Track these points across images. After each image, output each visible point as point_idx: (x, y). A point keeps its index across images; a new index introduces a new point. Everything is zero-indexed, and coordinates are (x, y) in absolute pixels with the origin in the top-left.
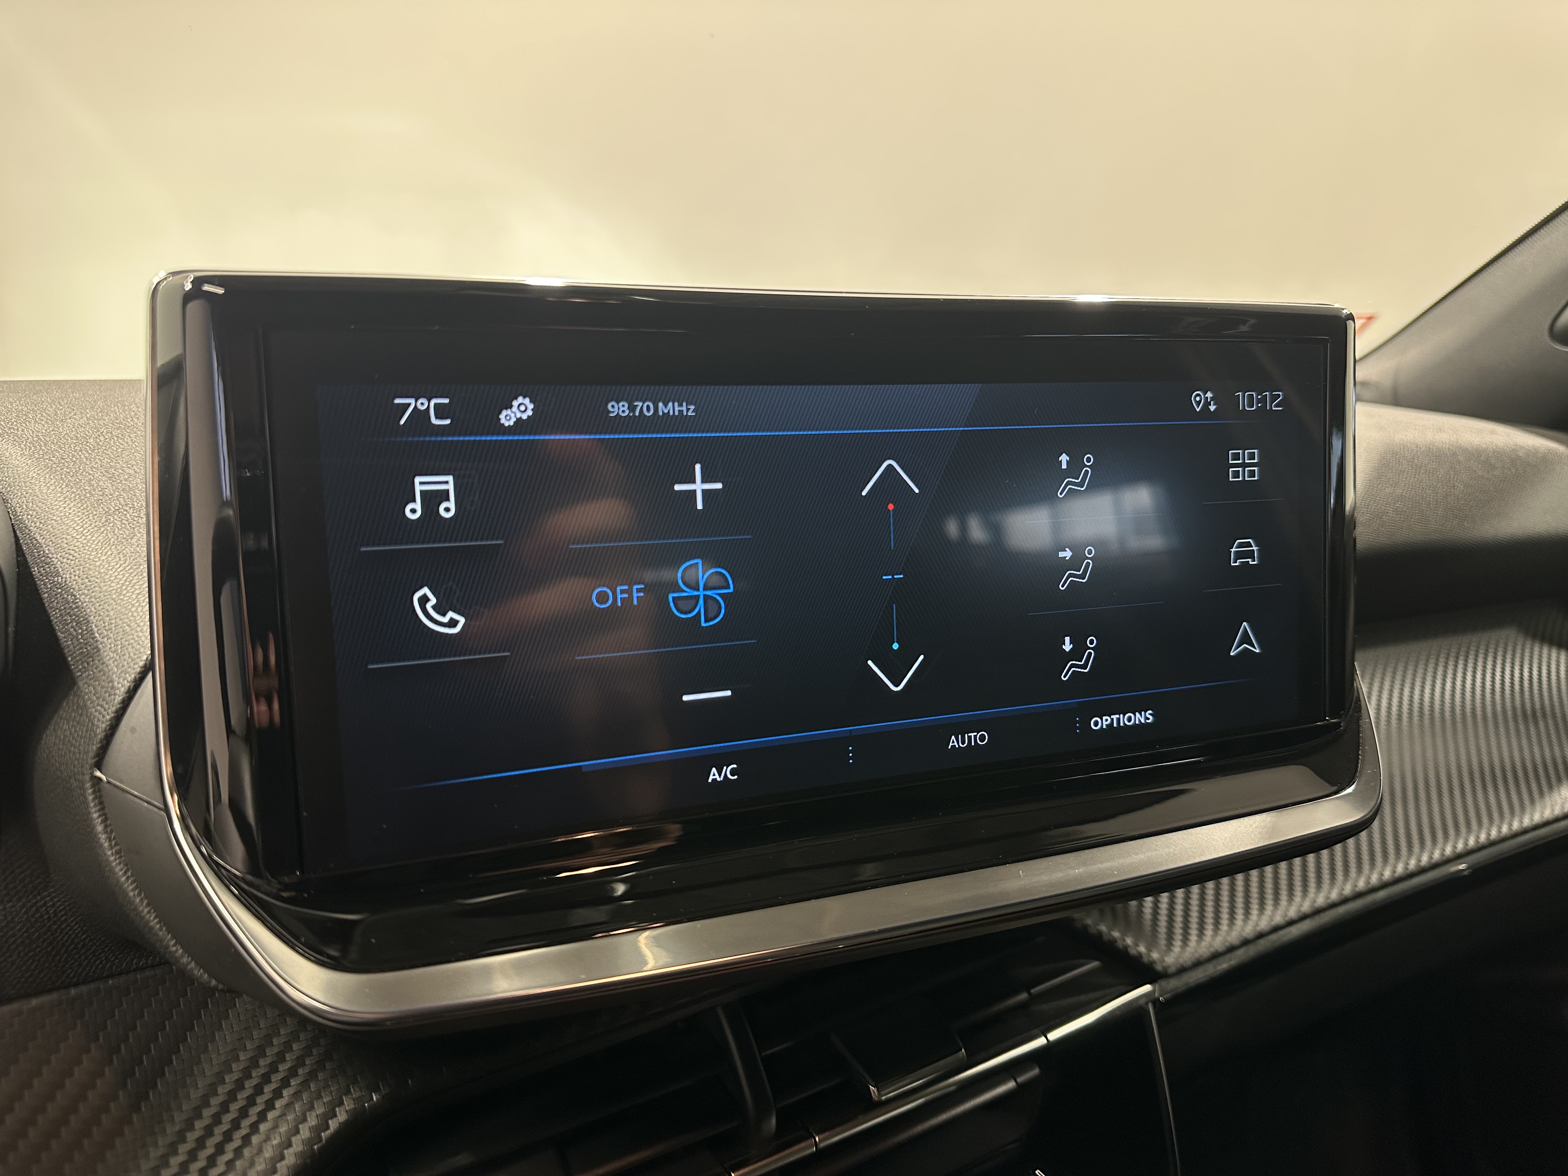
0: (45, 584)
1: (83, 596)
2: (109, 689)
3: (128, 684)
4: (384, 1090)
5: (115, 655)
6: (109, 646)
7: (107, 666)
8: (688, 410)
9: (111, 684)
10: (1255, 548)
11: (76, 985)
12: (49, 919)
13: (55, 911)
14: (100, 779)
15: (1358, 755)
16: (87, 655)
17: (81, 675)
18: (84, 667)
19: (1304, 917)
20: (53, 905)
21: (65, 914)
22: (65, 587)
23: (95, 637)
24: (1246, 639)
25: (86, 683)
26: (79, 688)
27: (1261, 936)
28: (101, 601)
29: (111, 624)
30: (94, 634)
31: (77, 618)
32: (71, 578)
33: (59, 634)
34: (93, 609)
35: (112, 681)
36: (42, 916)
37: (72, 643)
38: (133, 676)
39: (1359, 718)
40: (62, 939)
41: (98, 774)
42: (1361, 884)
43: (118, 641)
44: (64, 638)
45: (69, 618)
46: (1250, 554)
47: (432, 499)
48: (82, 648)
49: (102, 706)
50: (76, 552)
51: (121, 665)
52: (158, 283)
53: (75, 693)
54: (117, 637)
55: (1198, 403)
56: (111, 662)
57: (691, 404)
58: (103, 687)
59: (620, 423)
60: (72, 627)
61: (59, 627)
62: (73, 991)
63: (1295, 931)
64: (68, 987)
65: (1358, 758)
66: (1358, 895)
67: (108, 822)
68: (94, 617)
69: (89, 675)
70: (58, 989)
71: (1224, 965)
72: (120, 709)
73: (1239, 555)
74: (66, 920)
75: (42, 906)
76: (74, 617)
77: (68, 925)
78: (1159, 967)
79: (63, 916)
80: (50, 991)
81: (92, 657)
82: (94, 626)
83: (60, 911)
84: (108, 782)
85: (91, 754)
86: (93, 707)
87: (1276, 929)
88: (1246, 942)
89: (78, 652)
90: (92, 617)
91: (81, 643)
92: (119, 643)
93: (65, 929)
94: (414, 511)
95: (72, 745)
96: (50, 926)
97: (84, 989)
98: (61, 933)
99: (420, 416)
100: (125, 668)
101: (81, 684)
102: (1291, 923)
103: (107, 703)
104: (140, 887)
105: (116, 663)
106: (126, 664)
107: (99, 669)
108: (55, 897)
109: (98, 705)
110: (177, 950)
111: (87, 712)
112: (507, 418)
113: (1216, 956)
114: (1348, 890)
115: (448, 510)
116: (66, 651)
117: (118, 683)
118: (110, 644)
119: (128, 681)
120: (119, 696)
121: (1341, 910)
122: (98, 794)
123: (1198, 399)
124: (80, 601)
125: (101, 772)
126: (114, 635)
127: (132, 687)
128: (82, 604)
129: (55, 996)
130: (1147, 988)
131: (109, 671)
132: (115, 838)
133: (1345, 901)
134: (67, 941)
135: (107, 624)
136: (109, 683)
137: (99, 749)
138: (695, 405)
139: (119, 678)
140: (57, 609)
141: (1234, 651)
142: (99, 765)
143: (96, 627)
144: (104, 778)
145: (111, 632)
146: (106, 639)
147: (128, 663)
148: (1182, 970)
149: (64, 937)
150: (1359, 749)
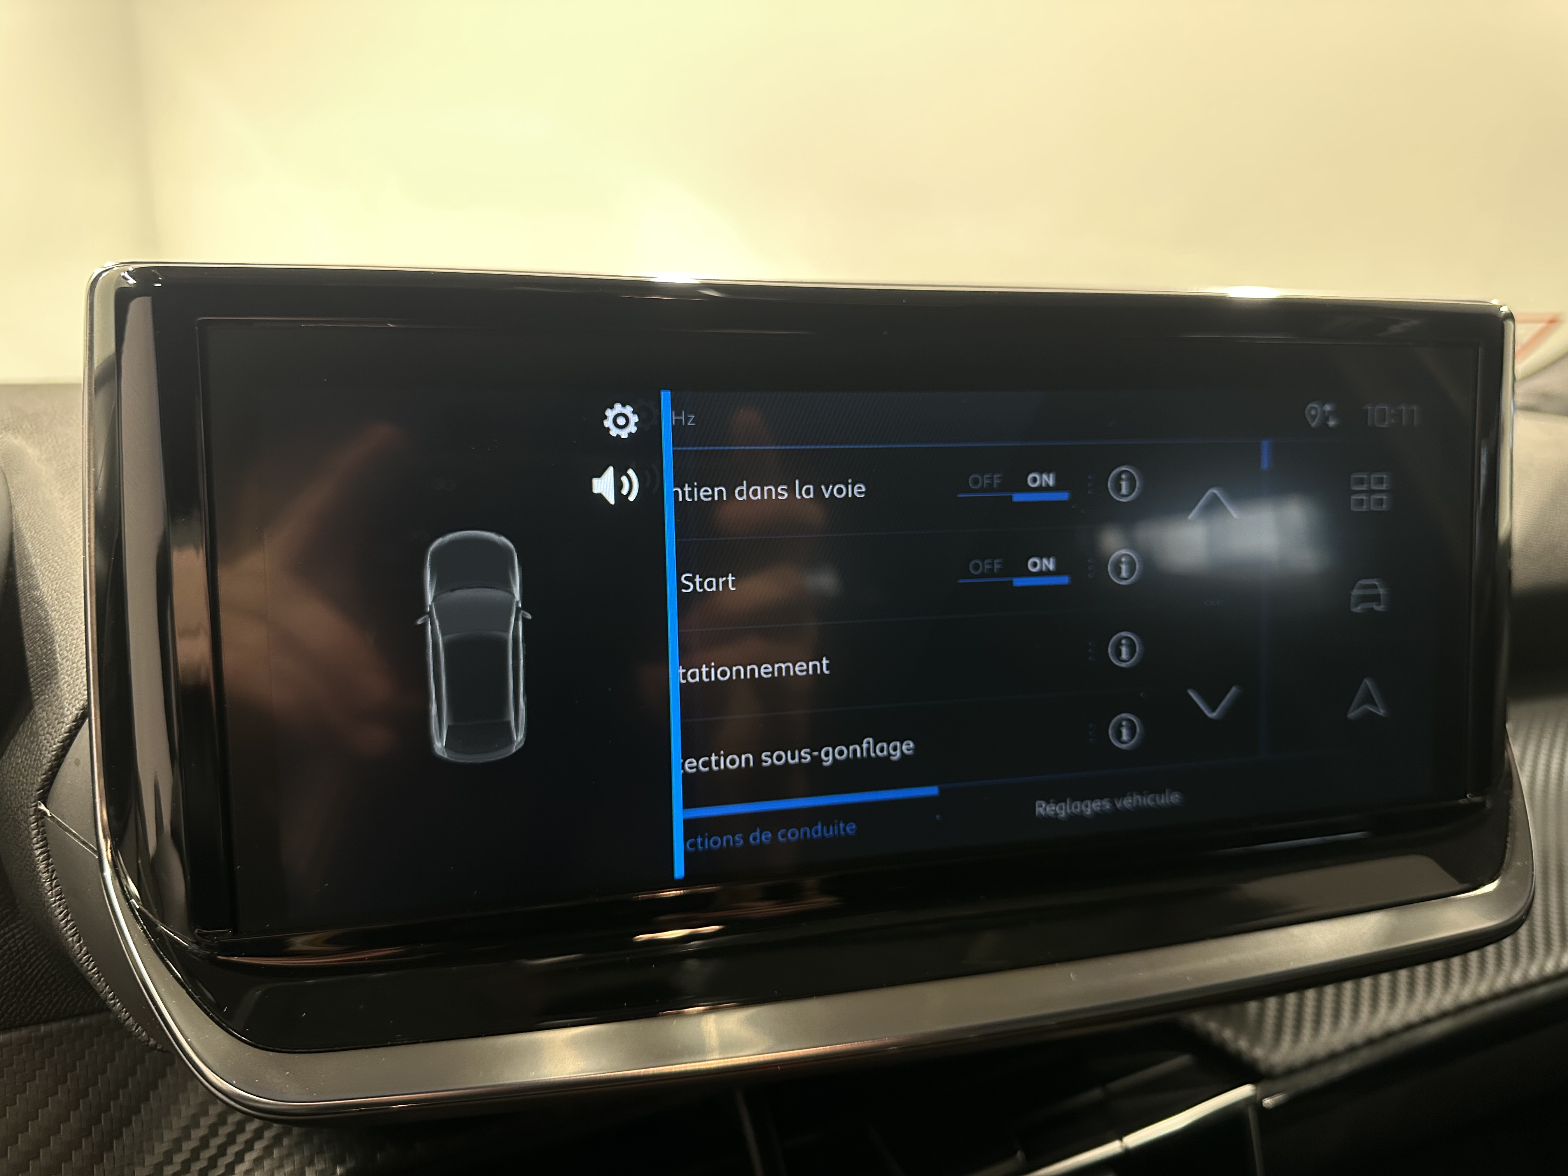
0: (25, 598)
1: (55, 613)
2: (59, 716)
3: (76, 712)
5: (70, 679)
6: (66, 669)
7: (62, 690)
8: (687, 419)
9: (61, 710)
10: (1381, 591)
11: (46, 1022)
12: (18, 952)
13: (24, 943)
14: (45, 814)
15: (1506, 842)
16: (47, 676)
17: (38, 699)
18: (42, 691)
19: (1443, 1015)
20: (22, 938)
21: (34, 947)
22: (40, 602)
23: (57, 658)
24: (1369, 700)
25: (40, 708)
26: (35, 712)
27: (1389, 1035)
28: (69, 619)
29: (73, 644)
30: (55, 654)
31: (45, 637)
32: (48, 592)
33: (28, 652)
34: (60, 627)
35: (62, 708)
36: (10, 949)
37: (37, 663)
38: (82, 703)
39: (1509, 797)
40: (31, 974)
41: (42, 807)
42: (1517, 978)
43: (75, 663)
44: (31, 656)
45: (39, 635)
46: (1376, 598)
48: (42, 670)
49: (51, 735)
50: (58, 565)
51: (73, 690)
52: (99, 275)
53: (31, 718)
54: (74, 659)
55: (1314, 417)
56: (66, 685)
57: (691, 413)
58: (54, 714)
60: (39, 646)
61: (29, 645)
62: (42, 1028)
63: (1433, 1030)
64: (38, 1023)
65: (1506, 847)
66: (1512, 991)
67: (50, 861)
68: (59, 636)
69: (45, 699)
70: (26, 1025)
71: (1343, 1067)
72: (67, 738)
73: (1361, 599)
74: (35, 954)
75: (9, 938)
76: (43, 635)
77: (37, 959)
78: (1263, 1067)
79: (31, 949)
80: (19, 1027)
81: (49, 680)
82: (57, 646)
83: (29, 944)
84: (52, 817)
85: (36, 787)
86: (44, 735)
87: (1409, 1027)
88: (1371, 1042)
89: (39, 673)
90: (58, 636)
91: (43, 664)
92: (75, 665)
93: (35, 961)
95: (21, 774)
96: (19, 959)
97: (54, 1026)
98: (30, 966)
100: (76, 693)
101: (36, 708)
102: (1427, 1021)
103: (55, 732)
105: (69, 687)
106: (77, 688)
107: (54, 693)
108: (23, 929)
109: (48, 733)
111: (38, 739)
113: (1333, 1057)
114: (1500, 984)
116: (30, 671)
117: (68, 710)
118: (68, 667)
119: (76, 709)
120: (67, 724)
121: (1491, 1008)
122: (41, 829)
123: (1313, 412)
124: (51, 618)
125: (46, 806)
126: (72, 656)
127: (79, 715)
128: (52, 621)
129: (24, 1032)
130: (1245, 1091)
131: (62, 696)
132: (55, 879)
133: (1496, 997)
134: (36, 975)
135: (69, 644)
136: (60, 709)
137: (44, 780)
138: (695, 414)
139: (69, 705)
140: (31, 625)
141: (1352, 713)
142: (44, 798)
143: (59, 647)
144: (48, 812)
145: (71, 654)
146: (65, 661)
147: (79, 689)
148: (1291, 1071)
149: (33, 971)
150: (1507, 836)
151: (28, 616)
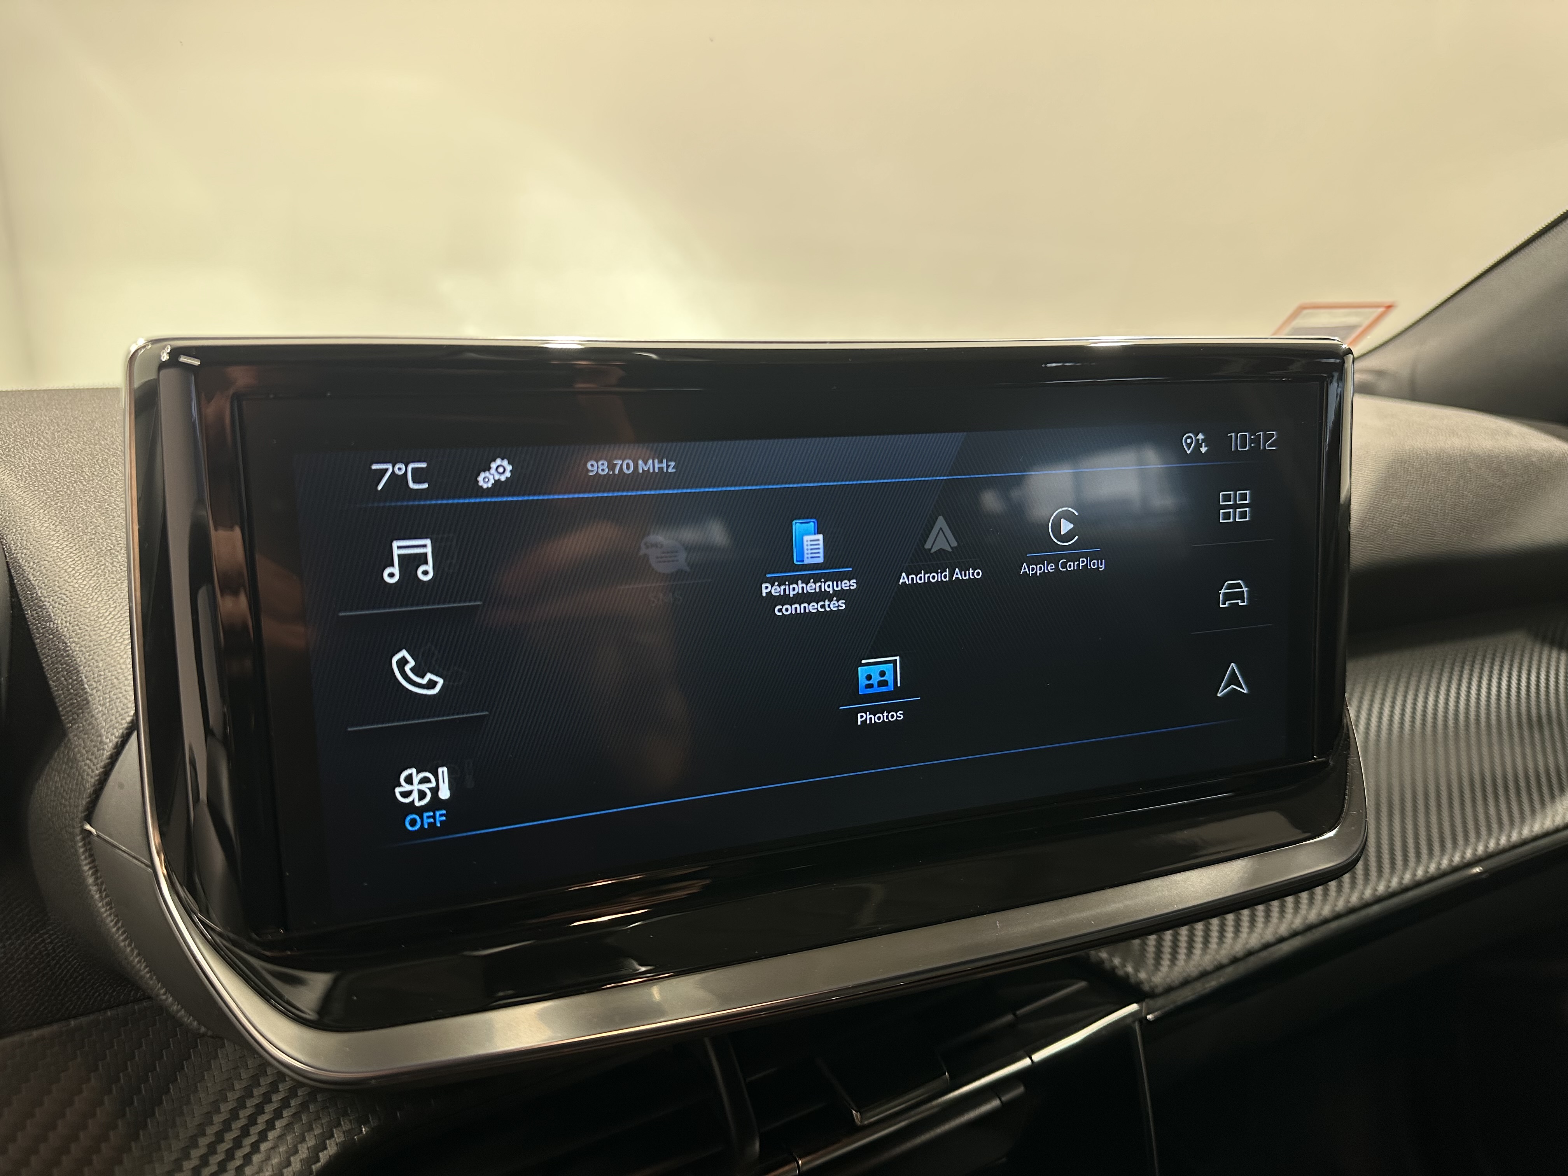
0: (37, 629)
1: (74, 644)
2: (98, 744)
3: (116, 740)
4: (374, 1123)
5: (104, 709)
6: (98, 699)
7: (96, 719)
8: (668, 466)
9: (99, 738)
10: (1245, 589)
11: (75, 1017)
12: (48, 955)
13: (53, 948)
14: (90, 832)
15: (1345, 794)
16: (78, 706)
17: (71, 727)
18: (74, 719)
19: (1295, 934)
20: (51, 942)
21: (63, 950)
22: (56, 634)
23: (85, 689)
24: (1233, 680)
25: (76, 735)
26: (69, 740)
27: (1250, 953)
28: (91, 651)
29: (101, 675)
30: (83, 685)
31: (68, 667)
32: (62, 624)
33: (51, 682)
34: (83, 659)
35: (100, 736)
36: (40, 953)
37: (63, 693)
38: (121, 731)
39: (1347, 757)
40: (60, 974)
41: (88, 827)
42: (1354, 899)
43: (106, 694)
44: (56, 686)
45: (60, 666)
46: (1240, 596)
47: (411, 563)
48: (72, 699)
49: (91, 760)
50: (67, 597)
51: (109, 719)
52: (136, 351)
53: (66, 747)
54: (105, 689)
55: (1189, 445)
56: (100, 715)
57: (671, 461)
58: (92, 741)
59: (600, 482)
60: (63, 676)
61: (50, 675)
62: (73, 1023)
63: (1286, 948)
64: (68, 1018)
65: (1345, 799)
66: (1352, 911)
67: (99, 874)
68: (84, 667)
69: (79, 727)
70: (58, 1021)
71: (1212, 983)
72: (108, 764)
73: (1228, 597)
74: (64, 956)
75: (40, 944)
76: (65, 666)
77: (66, 961)
78: (1146, 987)
79: (60, 952)
80: (50, 1023)
81: (81, 709)
82: (83, 677)
83: (59, 947)
84: (98, 836)
85: (81, 808)
86: (83, 761)
87: (1267, 946)
88: (1235, 961)
89: (68, 703)
90: (82, 667)
91: (71, 693)
92: (107, 696)
93: (63, 963)
94: (392, 575)
95: (63, 797)
96: (49, 962)
97: (84, 1020)
98: (59, 968)
99: (398, 481)
100: (113, 722)
101: (71, 735)
102: (1281, 940)
103: (96, 758)
104: (130, 938)
105: (104, 717)
106: (113, 718)
107: (88, 722)
108: (52, 934)
109: (88, 759)
110: (167, 999)
111: (77, 765)
112: (486, 480)
113: (1204, 975)
114: (1341, 905)
115: (426, 573)
116: (57, 700)
117: (106, 738)
118: (99, 697)
119: (115, 737)
120: (107, 752)
121: (1334, 925)
122: (89, 847)
123: (1189, 441)
124: (71, 649)
125: (91, 826)
126: (103, 687)
127: (119, 742)
128: (73, 652)
129: (55, 1027)
130: (1134, 1007)
131: (98, 725)
132: (105, 890)
133: (1338, 916)
134: (66, 975)
135: (96, 675)
136: (98, 737)
137: (89, 803)
138: (675, 461)
139: (107, 733)
140: (48, 656)
141: (1221, 692)
142: (89, 819)
143: (86, 678)
144: (93, 831)
145: (100, 685)
146: (95, 691)
147: (116, 718)
148: (1169, 989)
149: (63, 971)
150: (1345, 789)
151: (44, 646)
